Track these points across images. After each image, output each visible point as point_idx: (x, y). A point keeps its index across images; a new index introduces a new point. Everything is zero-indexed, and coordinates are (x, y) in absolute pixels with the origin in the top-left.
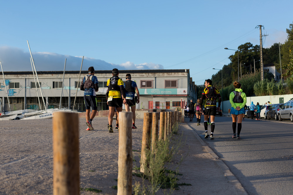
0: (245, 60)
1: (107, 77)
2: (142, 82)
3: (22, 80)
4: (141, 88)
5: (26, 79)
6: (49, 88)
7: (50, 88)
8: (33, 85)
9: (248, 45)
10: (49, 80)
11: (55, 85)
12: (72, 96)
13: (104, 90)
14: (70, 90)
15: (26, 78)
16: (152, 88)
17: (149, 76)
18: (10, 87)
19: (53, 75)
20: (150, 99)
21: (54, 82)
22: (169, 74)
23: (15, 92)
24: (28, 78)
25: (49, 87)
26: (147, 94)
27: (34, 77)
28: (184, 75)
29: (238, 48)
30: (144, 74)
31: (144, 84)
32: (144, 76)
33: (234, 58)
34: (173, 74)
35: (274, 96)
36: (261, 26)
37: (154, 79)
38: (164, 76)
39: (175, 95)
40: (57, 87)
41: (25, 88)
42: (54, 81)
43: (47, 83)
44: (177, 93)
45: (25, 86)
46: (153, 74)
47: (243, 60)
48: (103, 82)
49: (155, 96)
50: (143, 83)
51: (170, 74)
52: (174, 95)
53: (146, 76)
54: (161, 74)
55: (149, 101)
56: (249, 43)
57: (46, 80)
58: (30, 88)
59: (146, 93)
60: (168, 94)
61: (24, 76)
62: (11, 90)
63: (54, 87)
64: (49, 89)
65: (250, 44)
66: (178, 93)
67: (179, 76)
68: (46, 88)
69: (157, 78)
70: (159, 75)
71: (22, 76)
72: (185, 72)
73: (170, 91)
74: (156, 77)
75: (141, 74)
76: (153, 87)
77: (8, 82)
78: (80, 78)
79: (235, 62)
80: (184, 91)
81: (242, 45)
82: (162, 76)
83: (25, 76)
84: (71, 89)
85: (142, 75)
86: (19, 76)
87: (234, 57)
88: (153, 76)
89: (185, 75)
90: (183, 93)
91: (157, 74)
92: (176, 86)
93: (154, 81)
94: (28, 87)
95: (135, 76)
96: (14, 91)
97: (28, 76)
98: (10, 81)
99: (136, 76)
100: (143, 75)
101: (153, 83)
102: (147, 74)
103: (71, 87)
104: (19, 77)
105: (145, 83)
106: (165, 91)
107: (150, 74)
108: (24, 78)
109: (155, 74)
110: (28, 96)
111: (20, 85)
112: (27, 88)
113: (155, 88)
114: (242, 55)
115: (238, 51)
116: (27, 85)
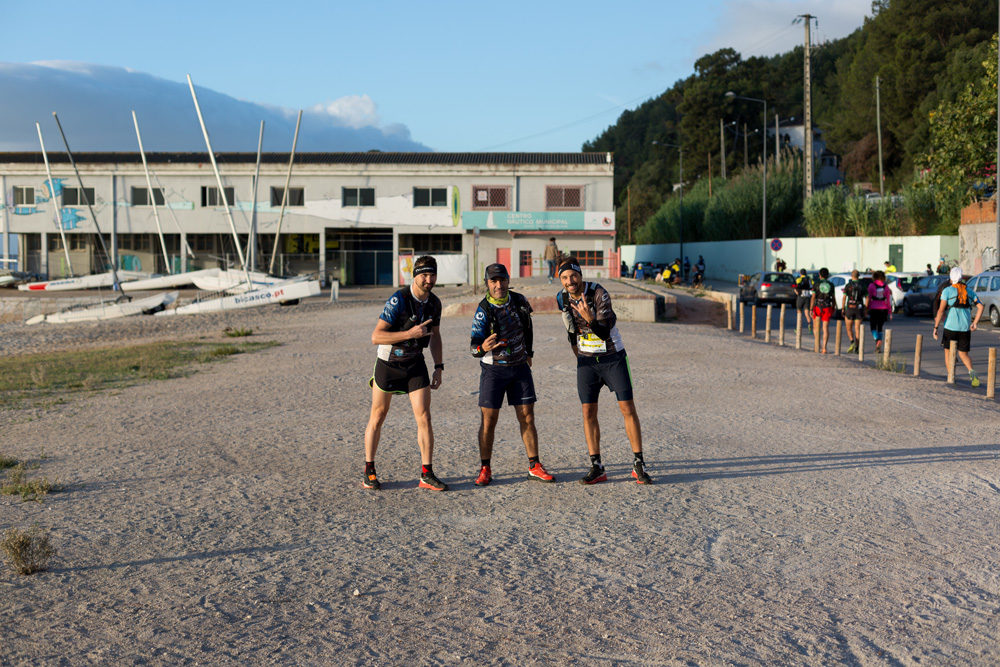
0: (722, 107)
1: (371, 173)
2: (476, 190)
3: (104, 179)
4: (474, 210)
5: (115, 177)
6: (189, 206)
7: (193, 206)
8: (139, 197)
9: (726, 57)
10: (189, 181)
11: (208, 197)
12: (261, 230)
13: (359, 214)
14: (255, 212)
15: (117, 173)
16: (508, 209)
17: (497, 174)
18: (65, 202)
19: (200, 166)
20: (501, 243)
21: (204, 189)
22: (558, 167)
23: (79, 219)
24: (123, 176)
25: (191, 204)
26: (494, 227)
27: (146, 173)
28: (603, 170)
29: (696, 67)
30: (483, 167)
31: (483, 196)
32: (483, 174)
33: (687, 100)
34: (571, 167)
35: (873, 238)
36: (808, 17)
37: (513, 182)
38: (545, 174)
39: (581, 233)
40: (213, 203)
41: (112, 207)
42: (204, 185)
43: (182, 191)
44: (583, 224)
45: (112, 200)
46: (510, 167)
47: (716, 108)
48: (356, 190)
49: (519, 234)
50: (480, 193)
51: (563, 167)
52: (576, 233)
53: (490, 173)
54: (535, 167)
55: (498, 250)
56: (730, 51)
57: (179, 180)
58: (129, 205)
59: (490, 225)
60: (558, 227)
61: (109, 169)
62: (67, 212)
63: (204, 204)
64: (191, 208)
65: (734, 52)
66: (588, 226)
67: (589, 174)
68: (180, 206)
69: (522, 180)
70: (530, 171)
71: (104, 167)
72: (605, 162)
73: (561, 219)
74: (518, 178)
75: (474, 167)
76: (511, 205)
77: (58, 187)
78: (290, 176)
79: (691, 112)
80: (606, 221)
81: (708, 57)
82: (539, 174)
83: (111, 166)
84: (258, 210)
85: (477, 171)
86: (92, 166)
87: (690, 98)
88: (511, 174)
89: (605, 171)
90: (602, 227)
91: (523, 167)
92: (578, 204)
93: (515, 190)
94: (121, 204)
95: (455, 173)
96: (78, 214)
97: (123, 169)
98: (63, 182)
99: (459, 174)
100: (481, 172)
101: (511, 195)
102: (493, 167)
103: (258, 204)
104: (92, 171)
105: (485, 193)
106: (546, 218)
107: (502, 168)
108: (109, 176)
109: (517, 168)
110: (123, 229)
111: (96, 197)
112: (118, 204)
113: (518, 210)
114: (713, 90)
115: (694, 75)
116: (120, 195)
